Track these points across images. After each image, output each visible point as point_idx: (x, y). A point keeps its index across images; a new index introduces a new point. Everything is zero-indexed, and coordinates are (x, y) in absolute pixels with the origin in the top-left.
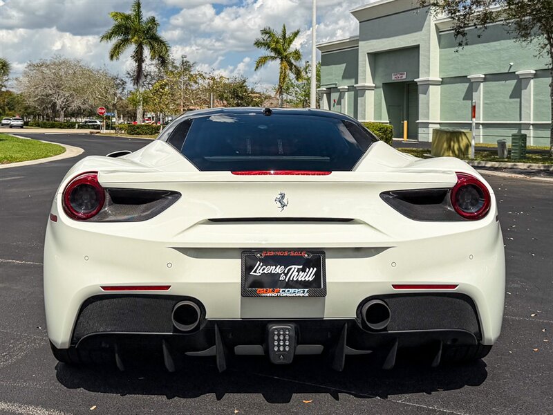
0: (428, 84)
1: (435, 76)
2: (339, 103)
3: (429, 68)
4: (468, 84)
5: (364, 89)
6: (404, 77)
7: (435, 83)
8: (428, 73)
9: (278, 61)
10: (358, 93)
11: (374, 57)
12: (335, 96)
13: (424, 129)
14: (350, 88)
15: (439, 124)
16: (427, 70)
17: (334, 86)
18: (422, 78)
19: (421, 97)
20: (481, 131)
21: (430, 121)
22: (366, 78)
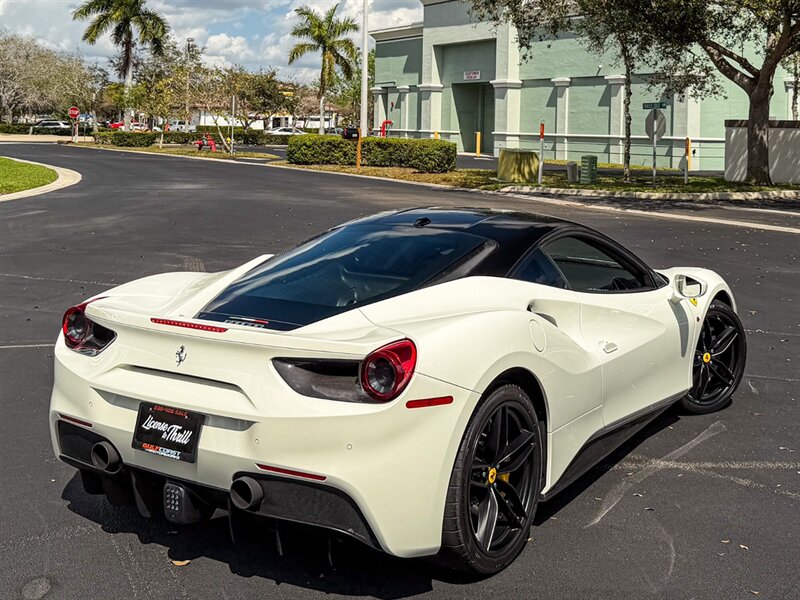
0: (505, 87)
1: (514, 78)
2: (398, 106)
3: (507, 68)
4: (552, 88)
5: (429, 91)
6: (478, 77)
7: (514, 87)
8: (506, 74)
9: (321, 50)
10: (423, 94)
11: (442, 50)
12: (393, 98)
13: (501, 142)
14: (412, 89)
15: (519, 136)
16: (505, 70)
17: (392, 85)
18: (498, 80)
19: (498, 102)
20: (566, 146)
21: (507, 133)
22: (432, 77)
